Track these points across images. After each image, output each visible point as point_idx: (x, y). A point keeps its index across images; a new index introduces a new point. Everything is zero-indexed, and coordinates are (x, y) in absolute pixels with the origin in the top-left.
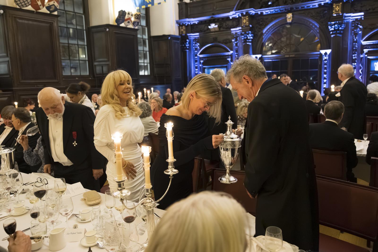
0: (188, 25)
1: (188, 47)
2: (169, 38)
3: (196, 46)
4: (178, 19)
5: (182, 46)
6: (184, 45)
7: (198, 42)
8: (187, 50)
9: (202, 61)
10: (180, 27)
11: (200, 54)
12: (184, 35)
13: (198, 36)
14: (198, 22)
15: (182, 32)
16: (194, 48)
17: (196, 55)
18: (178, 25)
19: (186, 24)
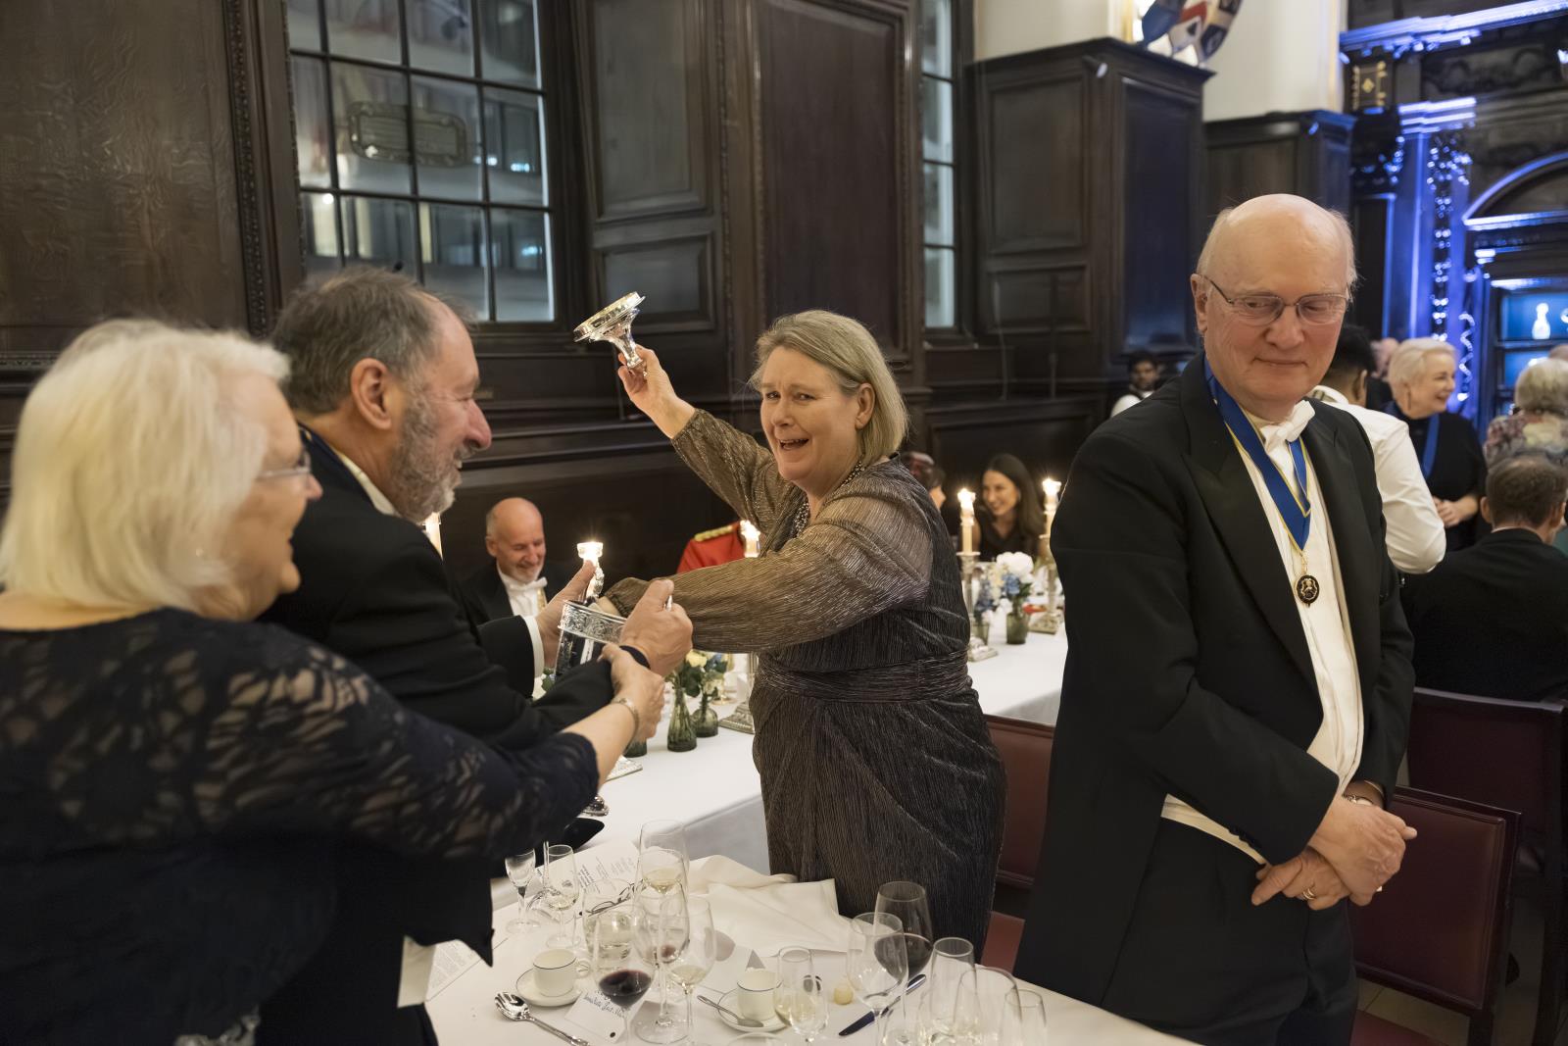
0: (1410, 52)
1: (1394, 180)
2: (1313, 129)
3: (1448, 170)
4: (1344, 28)
5: (1359, 175)
6: (1370, 169)
7: (1461, 149)
8: (1391, 197)
9: (1484, 255)
10: (1357, 70)
11: (1474, 216)
12: (1379, 111)
13: (1470, 115)
14: (1475, 33)
15: (1368, 98)
16: (1430, 180)
17: (1442, 223)
18: (1346, 59)
19: (1397, 48)
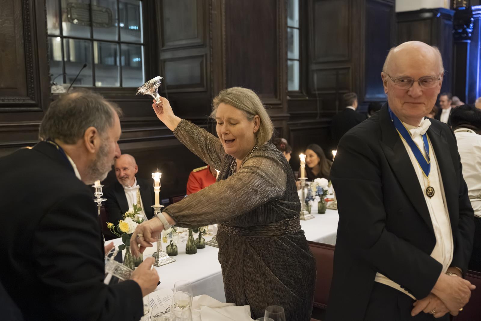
1: (470, 35)
2: (439, 15)
5: (456, 33)
6: (460, 31)
8: (469, 41)
12: (464, 8)
15: (459, 3)
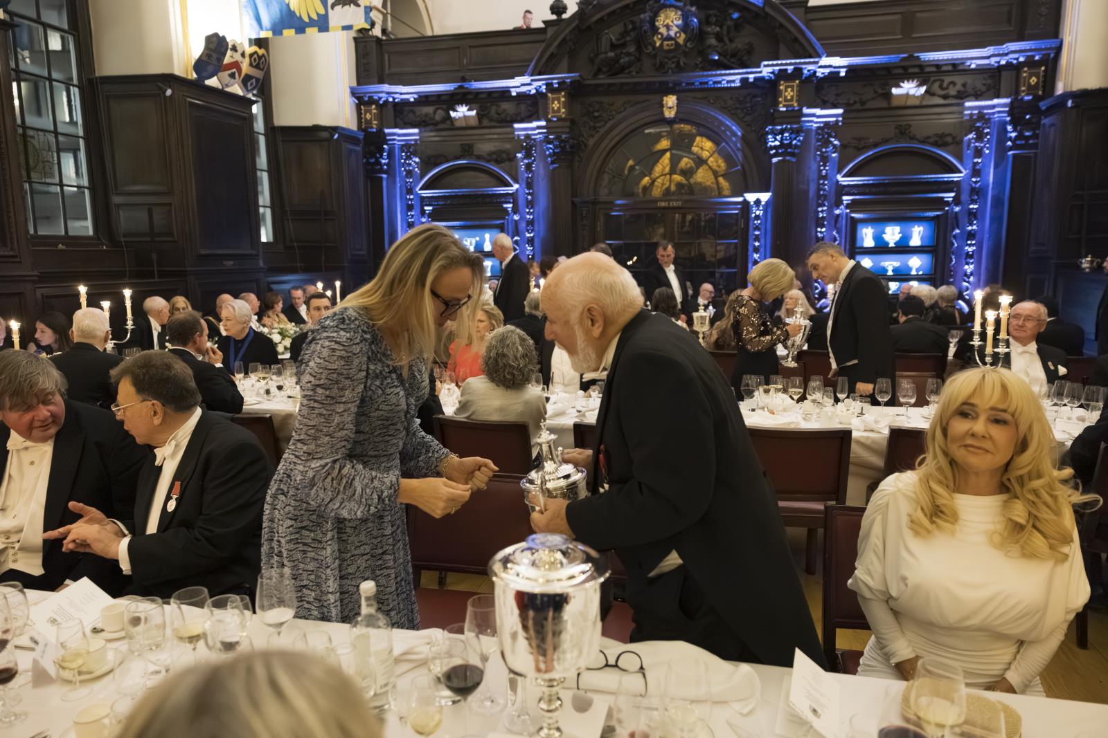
0: (386, 102)
1: (385, 167)
2: (336, 136)
3: (410, 165)
4: (354, 84)
5: (368, 163)
6: (373, 160)
7: (416, 156)
8: (384, 176)
9: (428, 208)
10: (363, 107)
11: (421, 189)
12: (375, 130)
13: (416, 138)
14: (416, 96)
15: (369, 122)
16: (403, 169)
17: (410, 191)
18: (357, 101)
19: (380, 98)
